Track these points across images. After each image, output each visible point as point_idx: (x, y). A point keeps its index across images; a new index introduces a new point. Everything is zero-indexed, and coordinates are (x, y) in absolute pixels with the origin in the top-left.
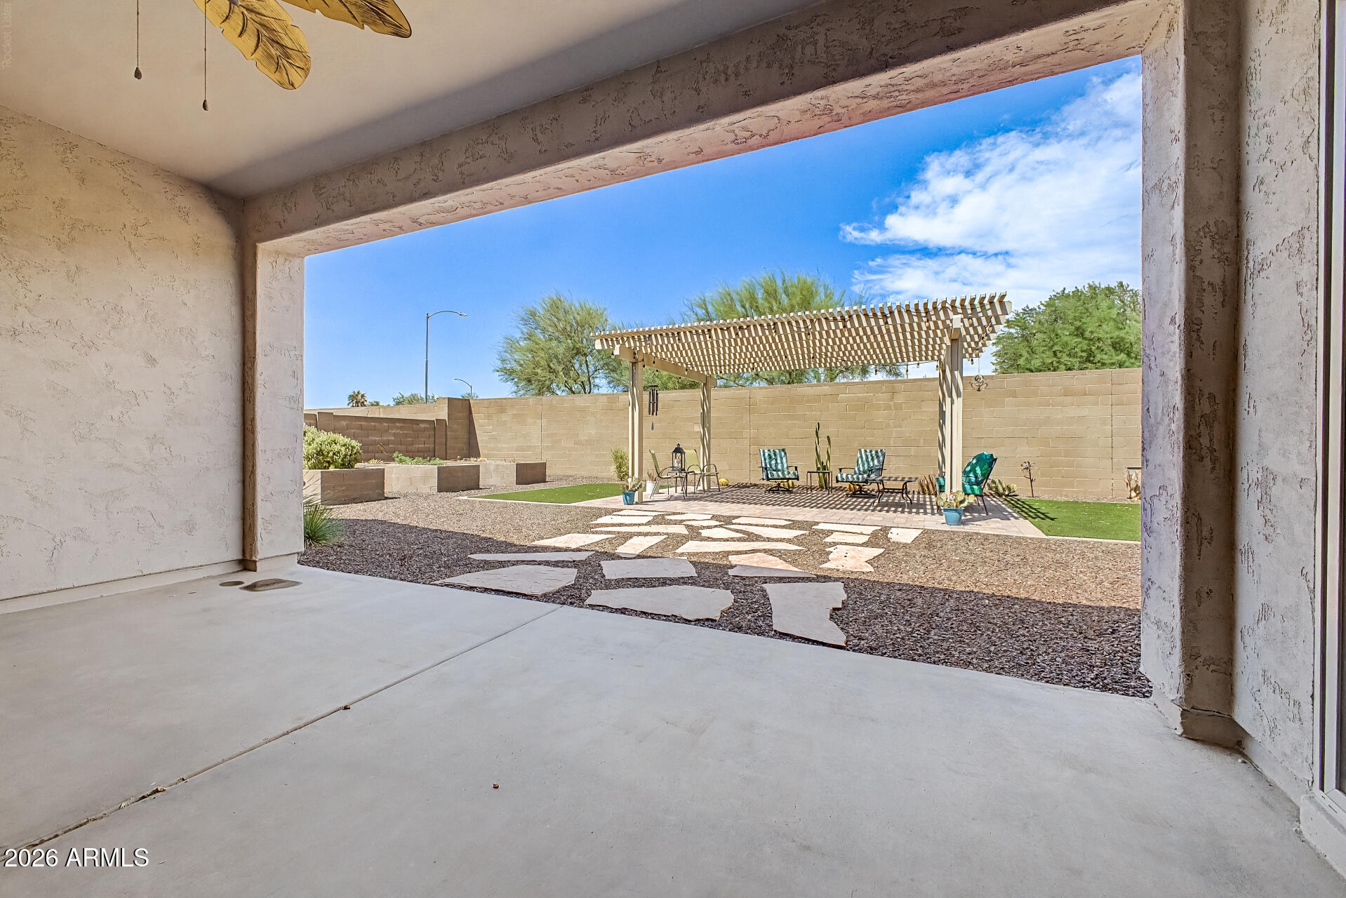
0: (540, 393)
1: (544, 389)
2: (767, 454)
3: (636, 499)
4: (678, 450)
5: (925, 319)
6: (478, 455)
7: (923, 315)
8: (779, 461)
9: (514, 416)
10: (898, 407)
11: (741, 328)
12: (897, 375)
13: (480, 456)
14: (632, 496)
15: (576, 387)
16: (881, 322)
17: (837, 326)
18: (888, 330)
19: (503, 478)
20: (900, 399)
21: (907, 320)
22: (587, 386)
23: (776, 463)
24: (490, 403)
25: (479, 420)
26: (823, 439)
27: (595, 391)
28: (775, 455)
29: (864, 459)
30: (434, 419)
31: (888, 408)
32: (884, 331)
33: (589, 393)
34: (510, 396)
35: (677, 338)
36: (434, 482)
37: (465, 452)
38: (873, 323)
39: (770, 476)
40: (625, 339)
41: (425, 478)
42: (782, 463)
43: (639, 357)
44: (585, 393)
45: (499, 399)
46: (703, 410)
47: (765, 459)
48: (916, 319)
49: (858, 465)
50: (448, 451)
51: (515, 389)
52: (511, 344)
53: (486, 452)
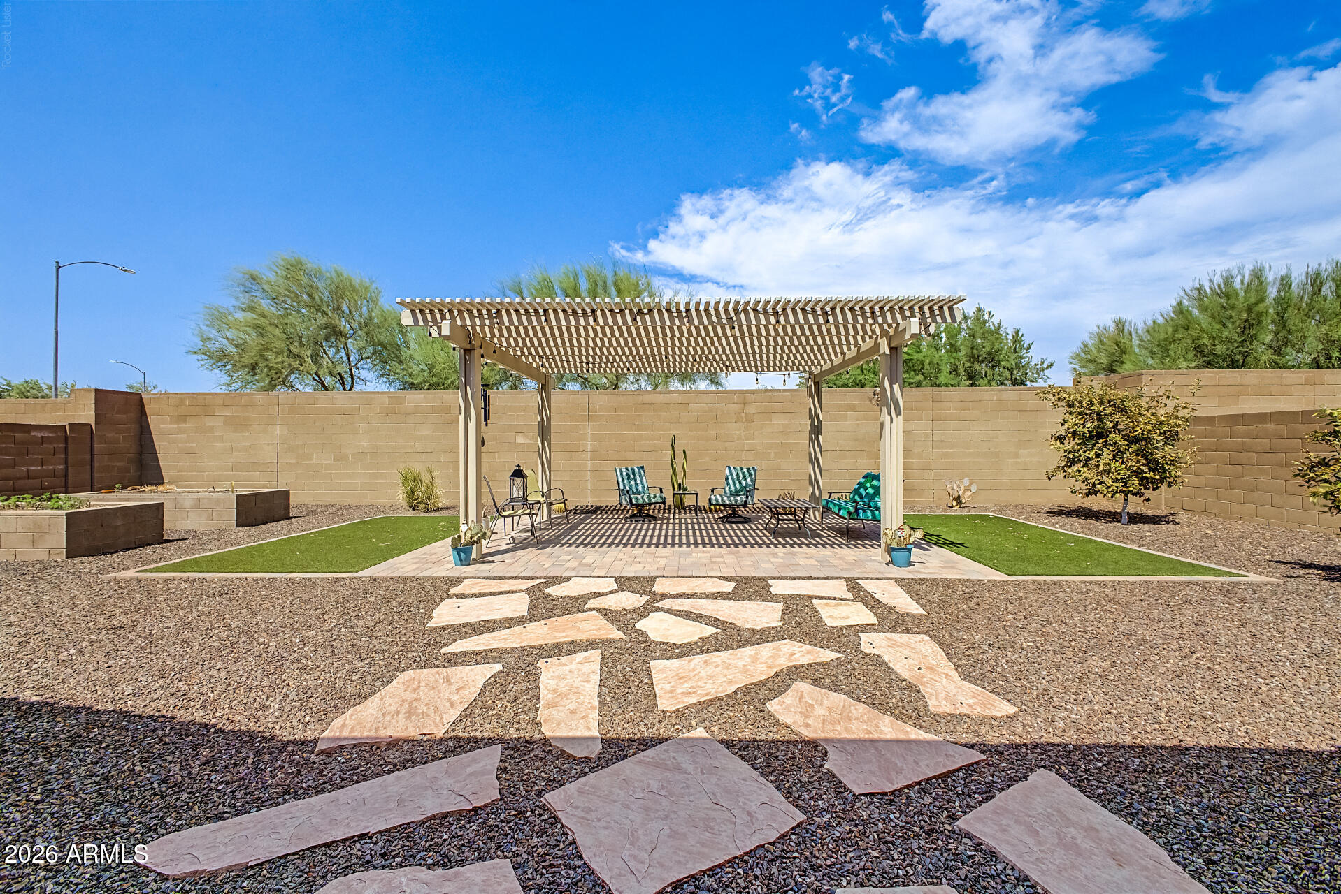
0: (272, 387)
1: (278, 380)
2: (624, 474)
3: (474, 556)
4: (518, 473)
5: (870, 321)
6: (159, 480)
7: (869, 315)
8: (638, 482)
9: (227, 420)
10: (749, 419)
11: (640, 312)
12: (717, 383)
13: (162, 483)
14: (468, 553)
15: (328, 380)
16: (821, 320)
17: (768, 321)
18: (829, 331)
19: (210, 518)
20: (751, 411)
21: (850, 320)
22: (346, 381)
23: (636, 484)
24: (182, 401)
25: (158, 424)
26: (679, 452)
27: (357, 388)
28: (634, 474)
29: (735, 477)
30: (66, 423)
31: (739, 419)
32: (825, 333)
33: (351, 389)
34: (217, 390)
35: (543, 318)
36: (59, 540)
37: (133, 473)
38: (812, 321)
39: (634, 501)
40: (456, 312)
41: (36, 534)
42: (642, 484)
43: (477, 343)
44: (344, 389)
45: (199, 394)
46: (542, 418)
47: (623, 480)
48: (860, 320)
49: (728, 484)
50: (96, 475)
51: (226, 379)
52: (219, 319)
53: (173, 473)
